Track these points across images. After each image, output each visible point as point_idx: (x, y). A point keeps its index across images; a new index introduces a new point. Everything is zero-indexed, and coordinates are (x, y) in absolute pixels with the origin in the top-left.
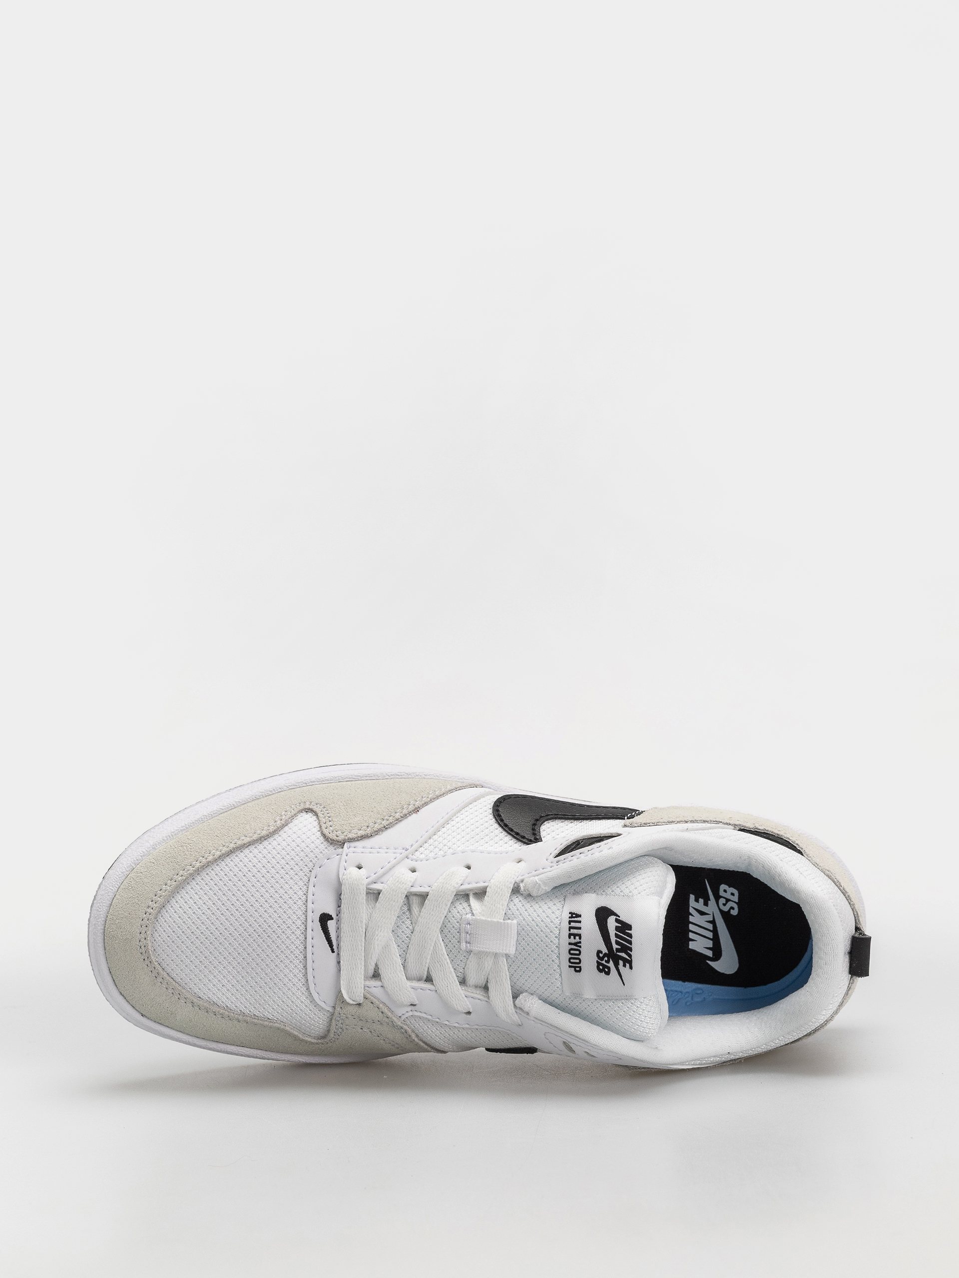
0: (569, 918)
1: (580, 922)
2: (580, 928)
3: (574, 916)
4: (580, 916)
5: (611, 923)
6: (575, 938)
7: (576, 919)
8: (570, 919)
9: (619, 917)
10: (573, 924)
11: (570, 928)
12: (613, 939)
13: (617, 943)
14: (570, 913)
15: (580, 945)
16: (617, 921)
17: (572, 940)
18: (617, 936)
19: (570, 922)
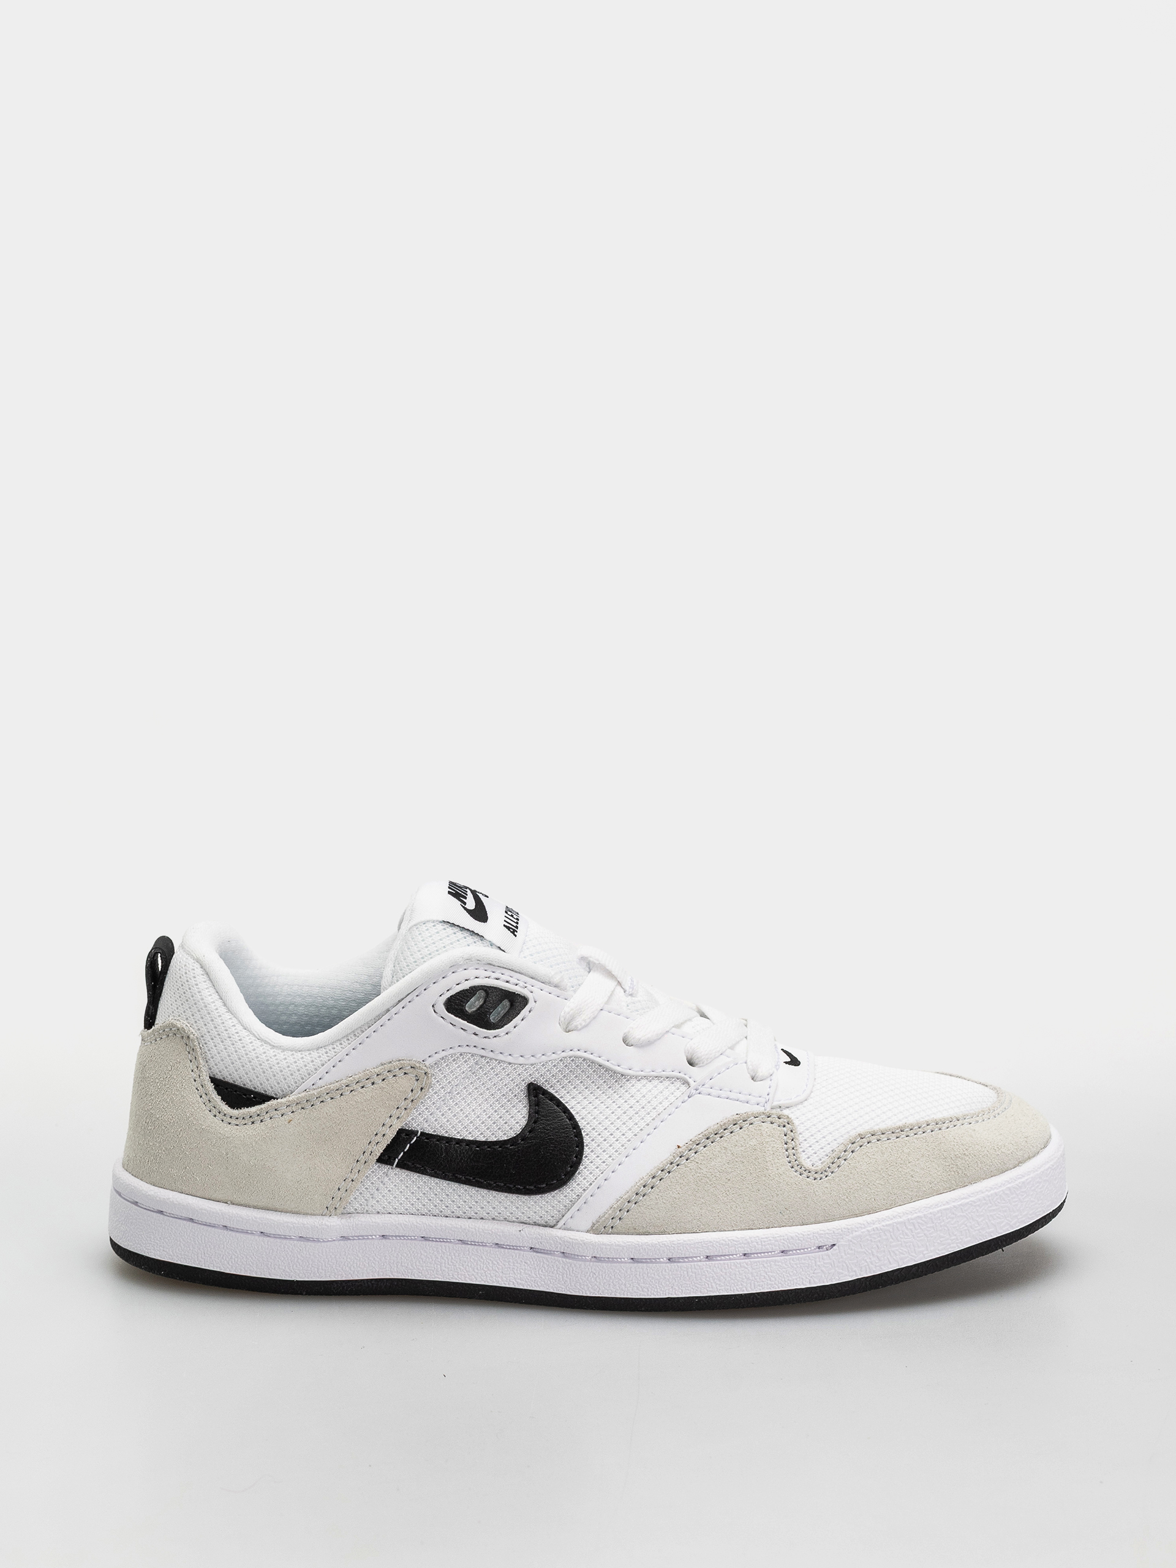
0: (517, 931)
3: (512, 930)
4: (505, 926)
7: (508, 925)
8: (516, 928)
9: (461, 905)
10: (514, 924)
11: (517, 922)
12: (471, 897)
13: (467, 893)
14: (516, 935)
18: (466, 896)
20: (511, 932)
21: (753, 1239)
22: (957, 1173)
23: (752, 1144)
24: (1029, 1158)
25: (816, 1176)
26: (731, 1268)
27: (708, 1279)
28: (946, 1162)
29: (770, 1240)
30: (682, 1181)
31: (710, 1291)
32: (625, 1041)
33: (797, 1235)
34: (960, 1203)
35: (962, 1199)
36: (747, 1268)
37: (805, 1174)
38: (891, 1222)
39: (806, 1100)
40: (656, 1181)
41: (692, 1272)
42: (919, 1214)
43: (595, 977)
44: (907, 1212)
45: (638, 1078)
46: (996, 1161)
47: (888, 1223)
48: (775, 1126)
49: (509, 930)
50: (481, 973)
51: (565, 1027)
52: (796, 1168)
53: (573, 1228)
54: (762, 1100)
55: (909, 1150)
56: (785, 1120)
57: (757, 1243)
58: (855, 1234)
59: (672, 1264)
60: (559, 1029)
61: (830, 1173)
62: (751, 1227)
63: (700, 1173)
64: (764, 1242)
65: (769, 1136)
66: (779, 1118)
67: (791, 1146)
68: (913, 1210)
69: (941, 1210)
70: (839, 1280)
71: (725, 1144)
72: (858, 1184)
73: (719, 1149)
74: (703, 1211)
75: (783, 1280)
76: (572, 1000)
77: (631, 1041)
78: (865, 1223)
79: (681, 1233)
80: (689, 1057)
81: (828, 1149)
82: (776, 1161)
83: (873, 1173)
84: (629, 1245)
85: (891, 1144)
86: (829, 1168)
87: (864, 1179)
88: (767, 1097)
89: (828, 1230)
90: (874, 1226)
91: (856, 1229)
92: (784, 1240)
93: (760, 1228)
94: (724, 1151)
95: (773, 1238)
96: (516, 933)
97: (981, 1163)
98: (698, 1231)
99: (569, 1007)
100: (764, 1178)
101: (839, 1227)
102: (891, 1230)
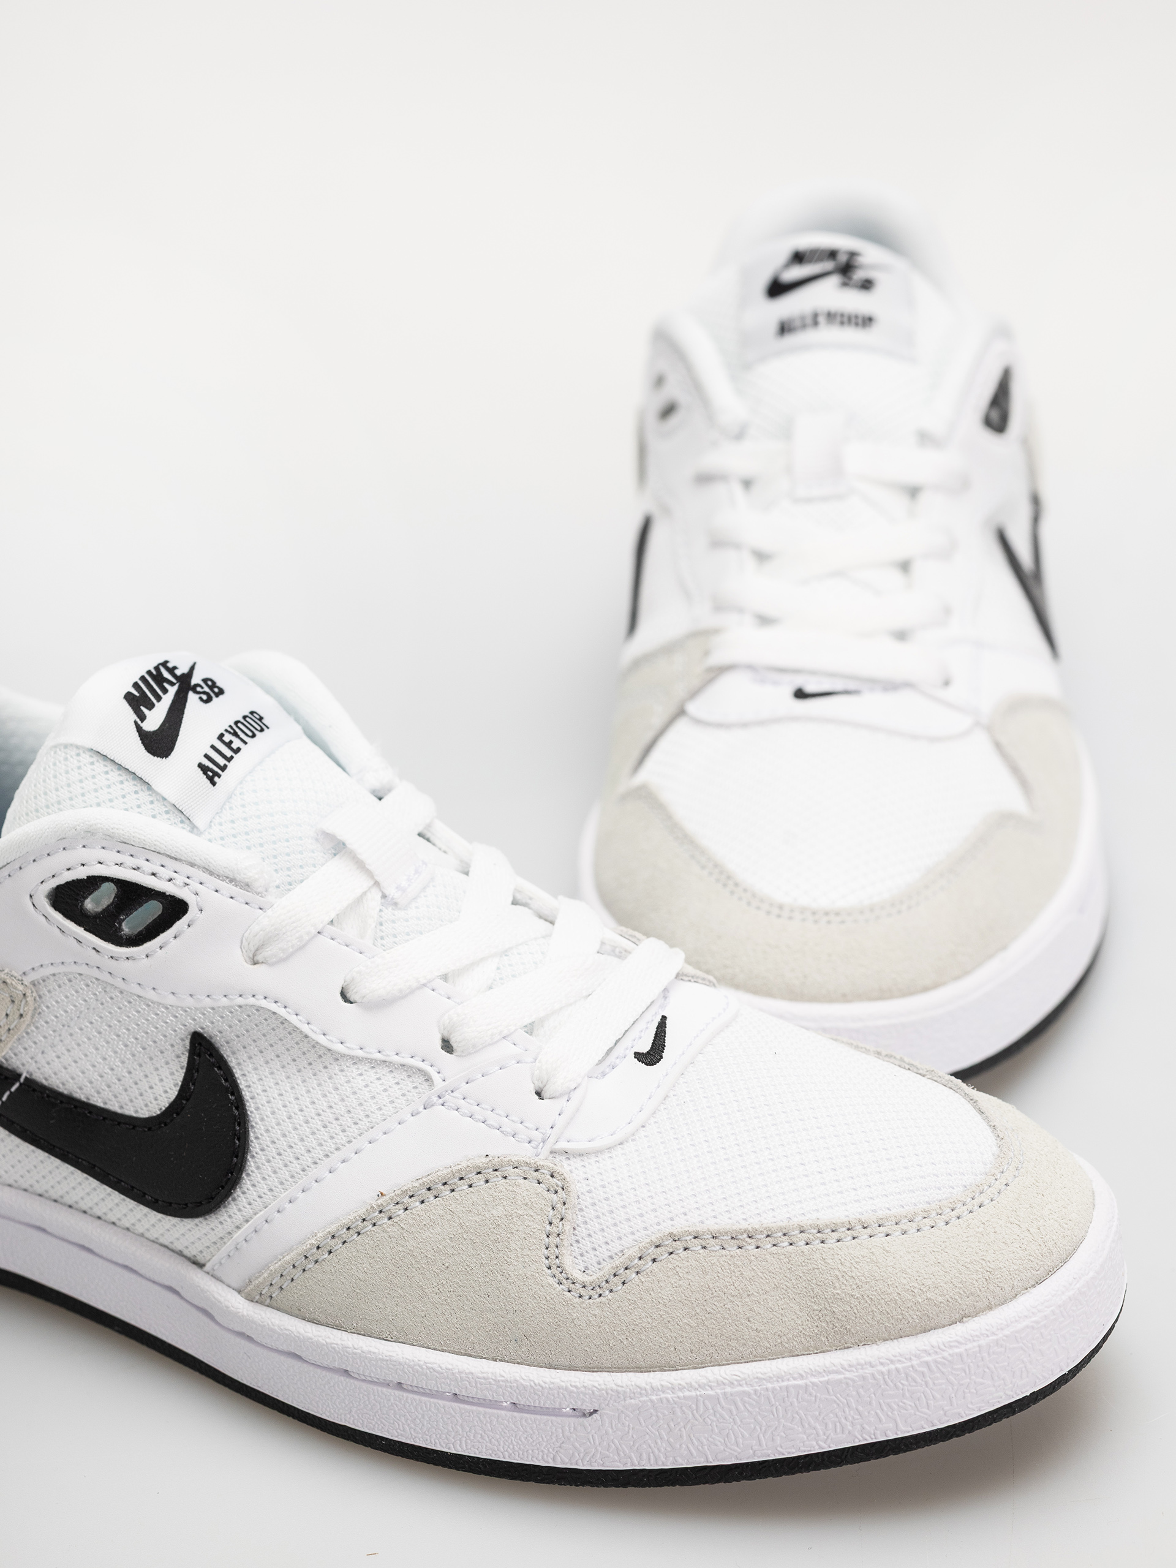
0: (219, 776)
1: (207, 756)
2: (213, 747)
3: (210, 774)
4: (200, 766)
5: (154, 719)
6: (231, 742)
7: (211, 766)
8: (219, 771)
9: (136, 722)
10: (222, 761)
11: (230, 759)
12: (168, 699)
13: (165, 691)
14: (214, 784)
15: (229, 729)
16: (142, 717)
17: (236, 743)
18: (159, 698)
19: (223, 768)
20: (208, 777)
21: (463, 1375)
22: (831, 1326)
23: (494, 1212)
24: (990, 1308)
25: (583, 1292)
26: (430, 1410)
27: (398, 1416)
28: (815, 1303)
29: (490, 1383)
30: (374, 1254)
31: (402, 1435)
32: (343, 995)
33: (533, 1384)
34: (826, 1378)
35: (830, 1372)
36: (454, 1417)
37: (567, 1284)
38: (693, 1393)
39: (621, 1144)
40: (336, 1244)
41: (375, 1400)
42: (746, 1389)
43: (337, 868)
44: (725, 1381)
45: (356, 1061)
46: (911, 1312)
47: (687, 1393)
48: (541, 1188)
49: (205, 773)
50: (111, 856)
51: (251, 956)
52: (554, 1270)
53: (223, 1278)
54: (537, 1136)
55: (753, 1274)
56: (559, 1183)
57: (470, 1383)
58: (628, 1401)
59: (348, 1380)
60: (238, 959)
61: (607, 1292)
62: (469, 1352)
63: (403, 1246)
64: (481, 1384)
65: (526, 1205)
66: (552, 1176)
67: (555, 1230)
68: (737, 1380)
69: (787, 1387)
70: (603, 1465)
71: (454, 1205)
72: (649, 1320)
73: (441, 1212)
74: (400, 1309)
75: (511, 1447)
76: (269, 912)
77: (351, 995)
78: (648, 1387)
79: (364, 1335)
80: (446, 1035)
81: (616, 1247)
82: (526, 1252)
83: (680, 1305)
84: (287, 1335)
85: (723, 1258)
86: (607, 1282)
87: (662, 1313)
88: (549, 1131)
89: (585, 1387)
90: (663, 1395)
91: (632, 1395)
92: (511, 1387)
93: (482, 1358)
94: (449, 1217)
95: (495, 1380)
96: (216, 779)
97: (881, 1313)
98: (389, 1338)
99: (264, 922)
100: (499, 1277)
101: (603, 1387)
102: (694, 1406)
